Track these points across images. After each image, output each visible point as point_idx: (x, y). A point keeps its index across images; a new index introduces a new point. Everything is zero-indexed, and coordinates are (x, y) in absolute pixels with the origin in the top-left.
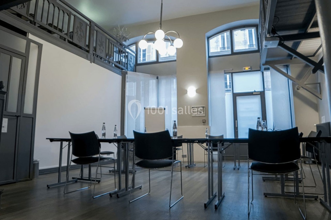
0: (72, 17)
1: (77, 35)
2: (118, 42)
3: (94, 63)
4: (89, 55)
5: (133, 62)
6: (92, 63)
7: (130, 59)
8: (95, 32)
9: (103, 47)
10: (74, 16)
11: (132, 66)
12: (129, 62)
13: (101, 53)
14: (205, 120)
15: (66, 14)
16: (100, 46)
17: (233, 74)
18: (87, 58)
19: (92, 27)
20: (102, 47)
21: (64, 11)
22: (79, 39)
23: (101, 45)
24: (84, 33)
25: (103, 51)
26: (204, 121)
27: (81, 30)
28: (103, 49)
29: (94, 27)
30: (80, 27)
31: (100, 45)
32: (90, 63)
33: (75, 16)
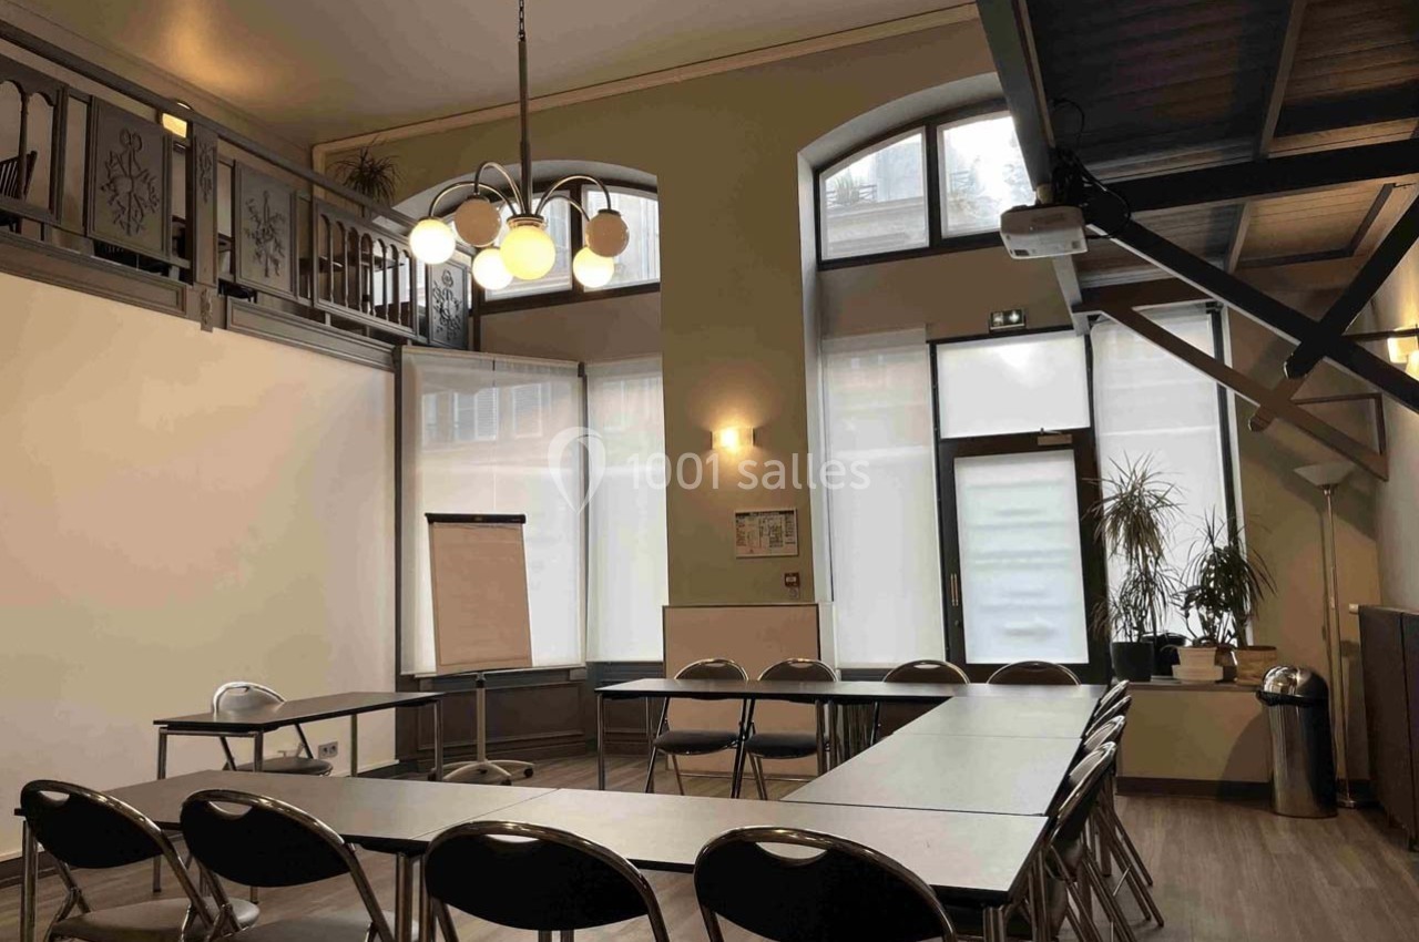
0: (76, 112)
1: (113, 199)
2: (366, 211)
3: (225, 326)
4: (192, 294)
5: (460, 298)
6: (215, 329)
7: (442, 287)
8: (224, 174)
9: (278, 245)
10: (89, 105)
11: (453, 316)
12: (434, 300)
13: (267, 275)
14: (796, 575)
15: (36, 101)
16: (258, 241)
17: (939, 347)
18: (180, 308)
19: (199, 151)
20: (271, 244)
21: (22, 83)
22: (124, 218)
23: (265, 234)
24: (156, 183)
25: (276, 262)
26: (795, 579)
27: (135, 172)
28: (278, 257)
29: (215, 150)
30: (125, 159)
31: (260, 236)
32: (203, 328)
33: (90, 101)
